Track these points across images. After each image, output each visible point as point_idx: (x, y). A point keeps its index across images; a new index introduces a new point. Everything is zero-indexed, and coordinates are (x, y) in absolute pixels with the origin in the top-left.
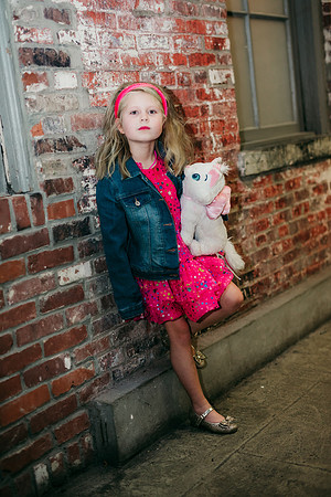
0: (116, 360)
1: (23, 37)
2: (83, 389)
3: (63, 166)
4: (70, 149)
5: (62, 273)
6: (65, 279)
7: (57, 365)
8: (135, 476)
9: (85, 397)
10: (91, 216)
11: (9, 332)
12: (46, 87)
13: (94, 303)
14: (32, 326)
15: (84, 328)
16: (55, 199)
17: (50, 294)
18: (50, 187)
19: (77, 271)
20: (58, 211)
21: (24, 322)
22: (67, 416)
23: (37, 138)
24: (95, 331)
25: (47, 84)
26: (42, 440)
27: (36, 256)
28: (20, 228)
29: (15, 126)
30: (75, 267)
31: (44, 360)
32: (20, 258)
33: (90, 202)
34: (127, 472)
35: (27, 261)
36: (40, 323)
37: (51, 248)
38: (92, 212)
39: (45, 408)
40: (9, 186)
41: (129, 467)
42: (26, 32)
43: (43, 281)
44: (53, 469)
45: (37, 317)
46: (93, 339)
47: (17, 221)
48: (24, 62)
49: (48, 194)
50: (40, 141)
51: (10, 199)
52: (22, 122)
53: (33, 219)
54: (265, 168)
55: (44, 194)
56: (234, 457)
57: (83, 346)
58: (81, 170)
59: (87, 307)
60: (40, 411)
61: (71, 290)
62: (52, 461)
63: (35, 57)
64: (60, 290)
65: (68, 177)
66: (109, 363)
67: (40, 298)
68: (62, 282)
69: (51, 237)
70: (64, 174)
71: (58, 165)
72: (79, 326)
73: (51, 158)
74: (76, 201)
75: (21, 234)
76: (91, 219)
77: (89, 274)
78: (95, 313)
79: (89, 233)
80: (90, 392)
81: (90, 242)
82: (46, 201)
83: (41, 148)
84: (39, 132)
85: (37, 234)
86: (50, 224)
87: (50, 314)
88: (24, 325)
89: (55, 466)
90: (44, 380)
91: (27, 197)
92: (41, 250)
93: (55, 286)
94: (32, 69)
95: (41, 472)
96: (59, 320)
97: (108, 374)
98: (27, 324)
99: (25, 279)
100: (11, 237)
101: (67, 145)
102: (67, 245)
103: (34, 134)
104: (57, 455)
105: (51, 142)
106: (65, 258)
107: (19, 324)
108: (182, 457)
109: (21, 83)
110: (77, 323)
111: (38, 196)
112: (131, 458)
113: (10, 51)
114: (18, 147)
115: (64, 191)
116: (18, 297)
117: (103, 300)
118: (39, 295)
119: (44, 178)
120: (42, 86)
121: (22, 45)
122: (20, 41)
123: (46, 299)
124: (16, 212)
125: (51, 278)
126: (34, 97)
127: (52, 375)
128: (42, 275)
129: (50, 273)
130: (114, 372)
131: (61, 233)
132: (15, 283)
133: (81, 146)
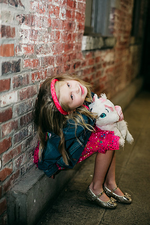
0: (23, 161)
2: (6, 182)
4: (16, 6)
5: (2, 98)
6: (4, 103)
9: (7, 188)
10: (22, 59)
13: (17, 121)
15: (10, 139)
16: (5, 41)
18: (3, 31)
19: (10, 98)
20: (5, 51)
24: (15, 141)
30: (10, 95)
33: (22, 49)
38: (23, 56)
46: (14, 147)
49: (2, 36)
57: (8, 152)
58: (20, 23)
59: (13, 124)
61: (6, 111)
65: (13, 27)
66: (20, 163)
68: (2, 105)
70: (11, 24)
72: (8, 138)
74: (15, 46)
76: (21, 61)
77: (16, 100)
78: (17, 129)
79: (19, 71)
80: (9, 184)
81: (19, 77)
82: (0, 41)
97: (19, 171)
102: (7, 78)
106: (5, 87)
110: (7, 135)
115: (10, 36)
117: (21, 119)
119: (1, 23)
130: (21, 169)
131: (6, 67)
133: (22, 6)
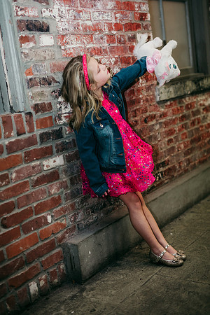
0: (80, 217)
1: (20, 13)
2: (59, 235)
3: (45, 94)
4: (50, 84)
5: (45, 163)
6: (47, 166)
7: (43, 221)
8: (92, 290)
9: (60, 240)
10: (63, 127)
11: (13, 199)
12: (34, 45)
13: (66, 181)
14: (27, 196)
15: (59, 197)
16: (41, 116)
17: (38, 176)
18: (37, 108)
19: (54, 161)
20: (42, 123)
21: (21, 193)
22: (49, 252)
23: (29, 77)
24: (66, 199)
25: (35, 43)
26: (34, 267)
27: (29, 152)
28: (19, 134)
29: (15, 70)
30: (54, 159)
31: (34, 217)
32: (19, 153)
33: (62, 118)
34: (87, 287)
35: (23, 155)
36: (32, 194)
37: (38, 146)
38: (64, 124)
39: (36, 247)
40: (11, 108)
41: (89, 284)
42: (21, 10)
43: (33, 167)
44: (41, 285)
45: (30, 190)
46: (65, 204)
47: (17, 129)
48: (20, 29)
49: (36, 113)
50: (31, 79)
51: (13, 115)
52: (20, 67)
53: (27, 128)
54: (173, 96)
55: (33, 113)
56: (154, 277)
57: (59, 208)
58: (57, 97)
59: (61, 184)
60: (32, 249)
61: (51, 173)
62: (40, 280)
63: (27, 25)
64: (44, 173)
65: (49, 102)
66: (75, 219)
67: (32, 178)
68: (45, 168)
69: (38, 140)
70: (46, 100)
71: (42, 94)
72: (57, 196)
73: (38, 89)
74: (54, 117)
75: (20, 138)
76: (63, 129)
77: (62, 163)
78: (66, 187)
79: (62, 137)
80: (63, 237)
81: (63, 143)
82: (35, 117)
83: (31, 83)
84: (30, 73)
85: (29, 137)
86: (38, 132)
87: (38, 188)
88: (22, 195)
89: (42, 283)
90: (35, 229)
91: (23, 114)
92: (32, 148)
93: (41, 171)
94: (25, 33)
95: (33, 287)
96: (44, 192)
97: (75, 226)
98: (24, 194)
99: (22, 166)
100: (13, 140)
101: (47, 82)
102: (48, 145)
103: (27, 74)
104: (44, 277)
105: (38, 80)
106: (47, 153)
107: (19, 195)
108: (122, 277)
109: (18, 42)
110: (55, 194)
111: (30, 114)
112: (90, 278)
113: (11, 22)
114: (17, 83)
115: (46, 111)
116: (18, 177)
117: (71, 180)
118: (31, 176)
119: (34, 102)
120: (32, 44)
121: (19, 18)
122: (17, 15)
123: (35, 179)
124: (16, 124)
125: (38, 166)
126: (27, 51)
127: (40, 226)
128: (33, 164)
129: (38, 163)
130: (78, 225)
131: (44, 137)
132: (16, 169)
133: (57, 82)
